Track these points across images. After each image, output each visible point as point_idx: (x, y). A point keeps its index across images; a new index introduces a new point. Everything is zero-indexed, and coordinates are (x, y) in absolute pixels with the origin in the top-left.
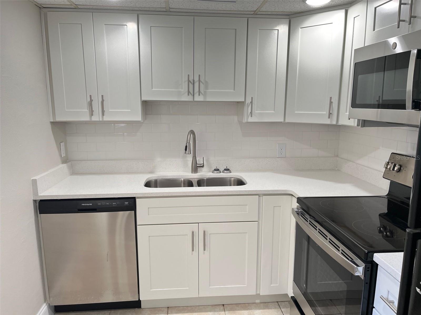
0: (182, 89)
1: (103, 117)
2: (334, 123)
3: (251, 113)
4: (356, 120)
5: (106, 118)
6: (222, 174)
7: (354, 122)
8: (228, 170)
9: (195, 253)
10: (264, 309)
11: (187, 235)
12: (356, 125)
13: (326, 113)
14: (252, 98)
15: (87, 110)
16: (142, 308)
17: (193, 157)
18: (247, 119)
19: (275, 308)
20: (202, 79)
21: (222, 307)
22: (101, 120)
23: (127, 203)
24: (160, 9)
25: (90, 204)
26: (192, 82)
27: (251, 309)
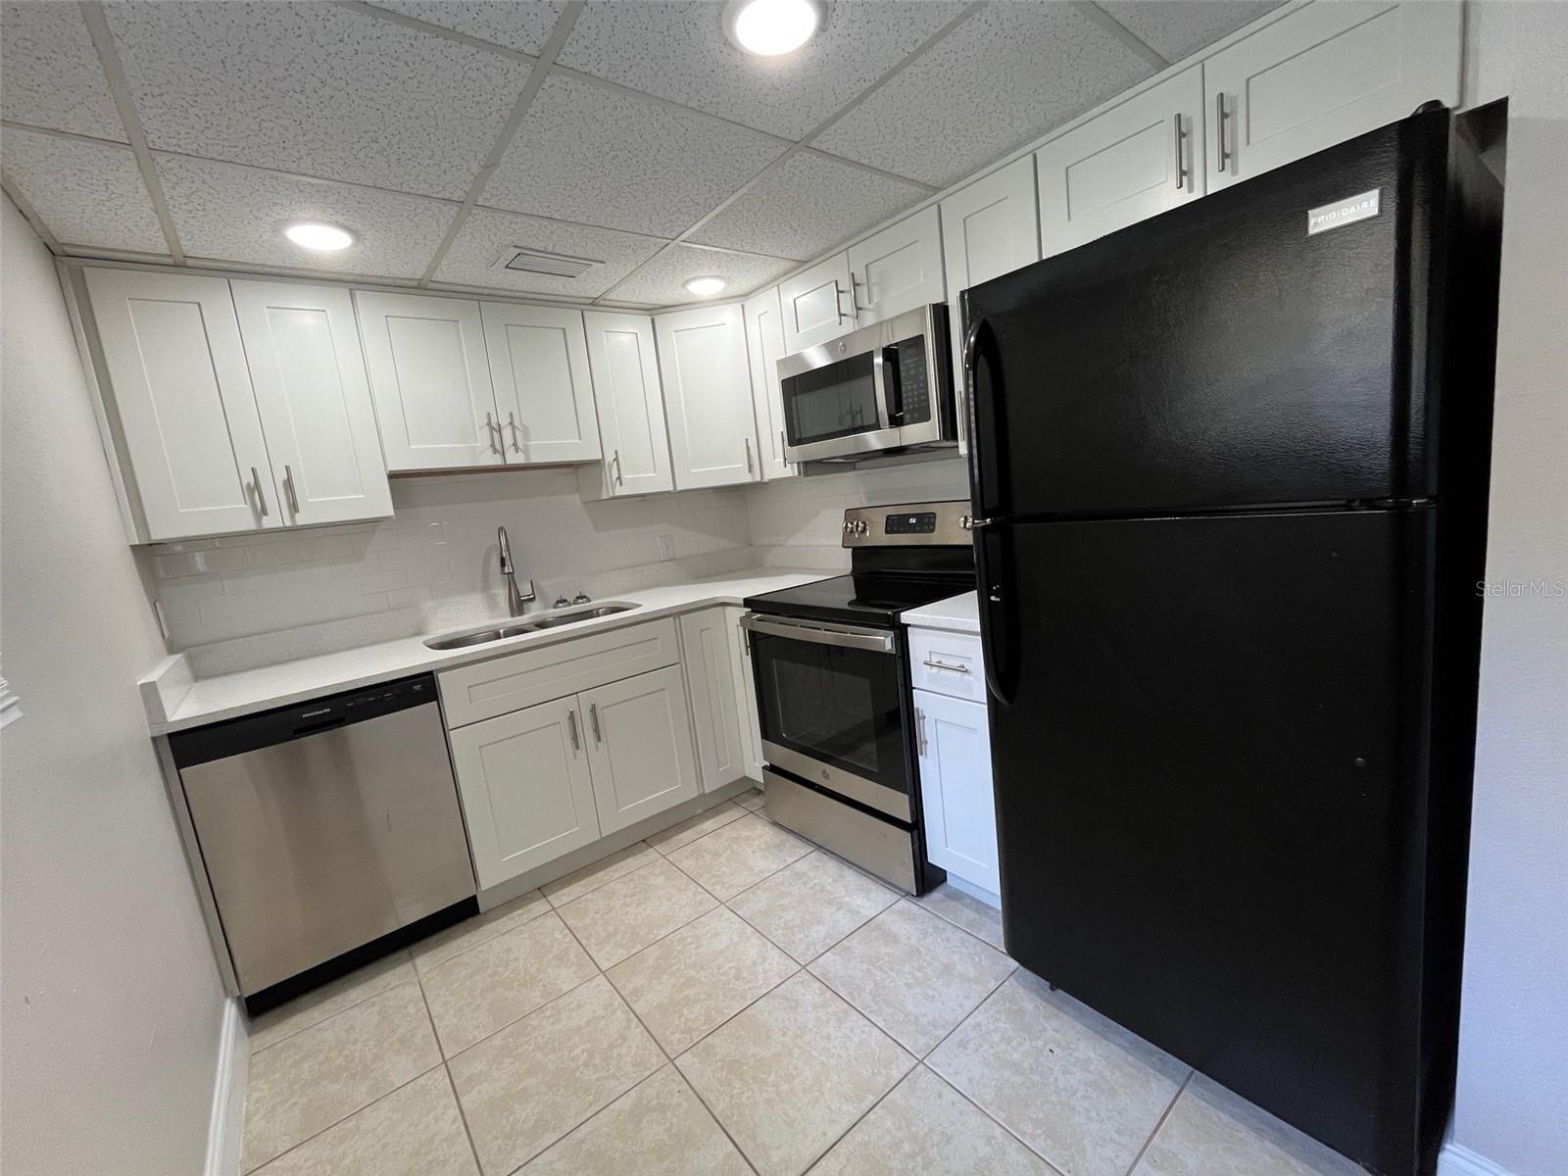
0: (476, 442)
1: (292, 517)
2: (758, 479)
3: (619, 478)
4: (796, 465)
5: (301, 519)
6: (573, 606)
7: (793, 469)
8: (584, 597)
9: (581, 753)
10: (714, 817)
11: (559, 723)
12: (797, 474)
13: (743, 464)
14: (616, 452)
15: (244, 506)
16: (481, 911)
17: (509, 584)
18: (613, 489)
19: (731, 808)
20: (517, 423)
21: (644, 845)
22: (288, 523)
23: (418, 687)
24: (403, 282)
25: (325, 711)
26: (497, 428)
27: (694, 826)
